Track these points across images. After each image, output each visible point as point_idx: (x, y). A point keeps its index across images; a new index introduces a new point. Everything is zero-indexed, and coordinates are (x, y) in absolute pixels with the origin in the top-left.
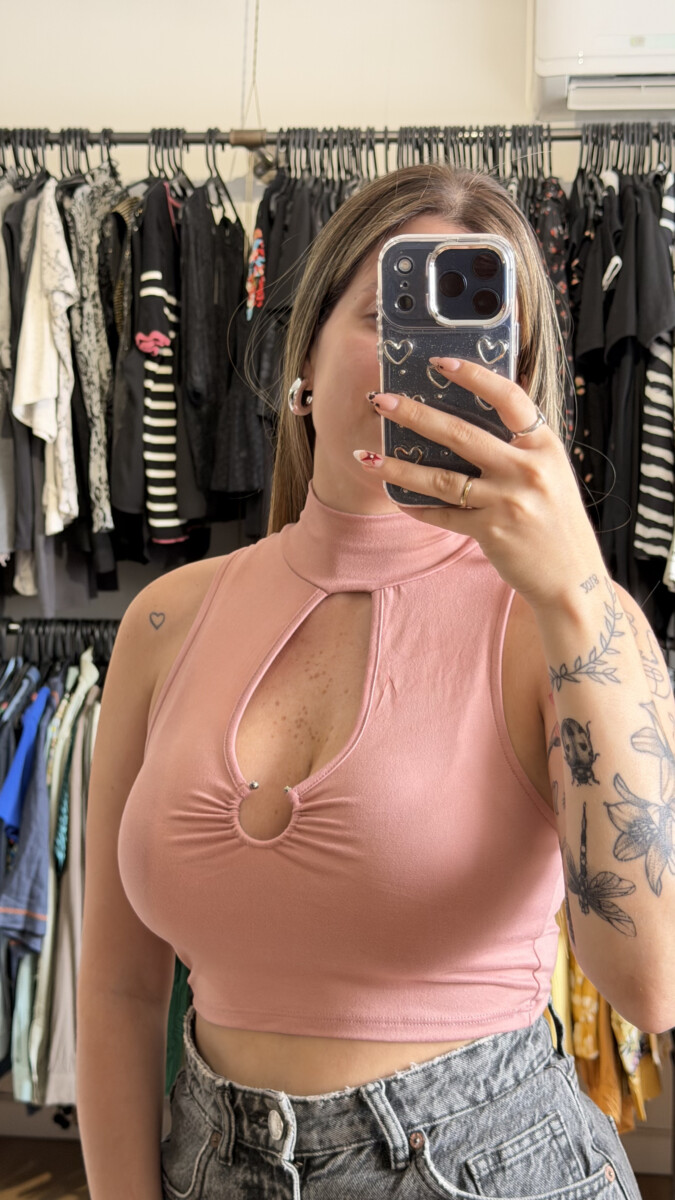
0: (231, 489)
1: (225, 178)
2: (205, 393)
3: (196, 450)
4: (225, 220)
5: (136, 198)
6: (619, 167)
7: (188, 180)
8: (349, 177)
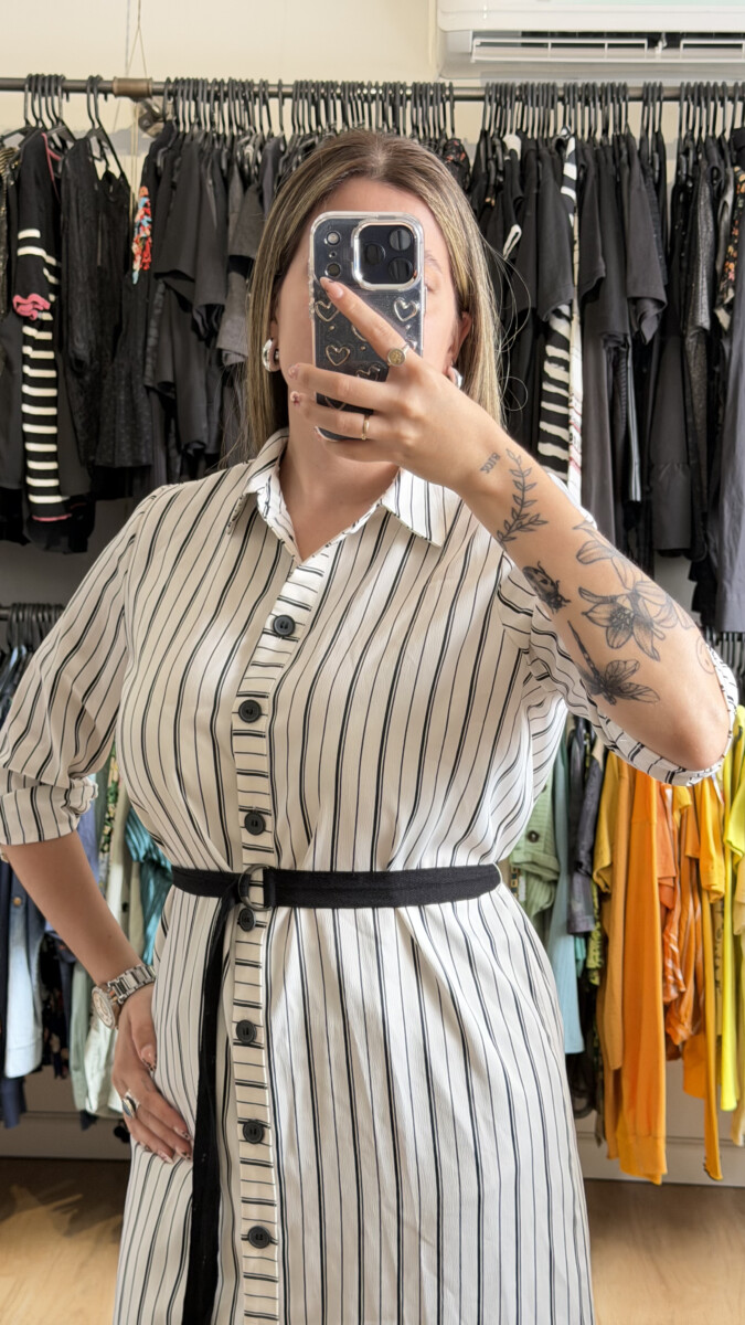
0: (117, 465)
1: (108, 130)
2: (88, 361)
4: (108, 174)
5: (11, 149)
6: (524, 129)
7: (68, 130)
8: (240, 133)
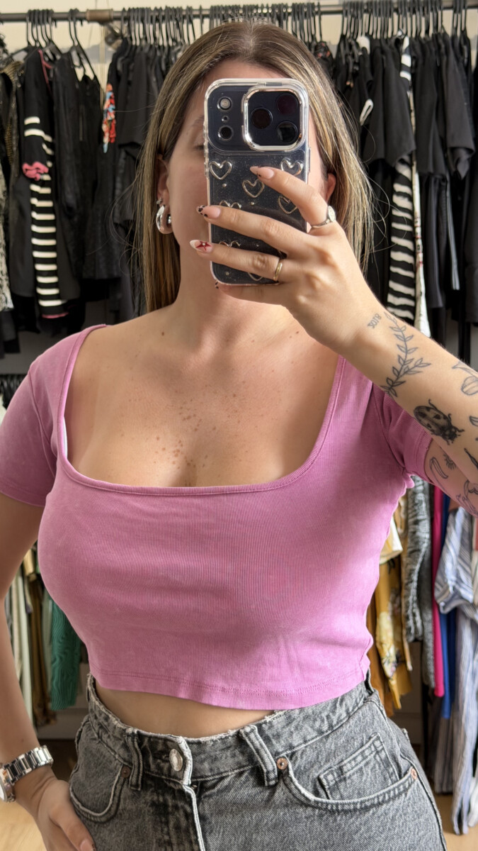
0: (97, 277)
1: (85, 46)
2: (75, 207)
3: (71, 249)
4: (85, 77)
5: (18, 62)
6: (371, 33)
7: (57, 48)
8: (175, 44)
